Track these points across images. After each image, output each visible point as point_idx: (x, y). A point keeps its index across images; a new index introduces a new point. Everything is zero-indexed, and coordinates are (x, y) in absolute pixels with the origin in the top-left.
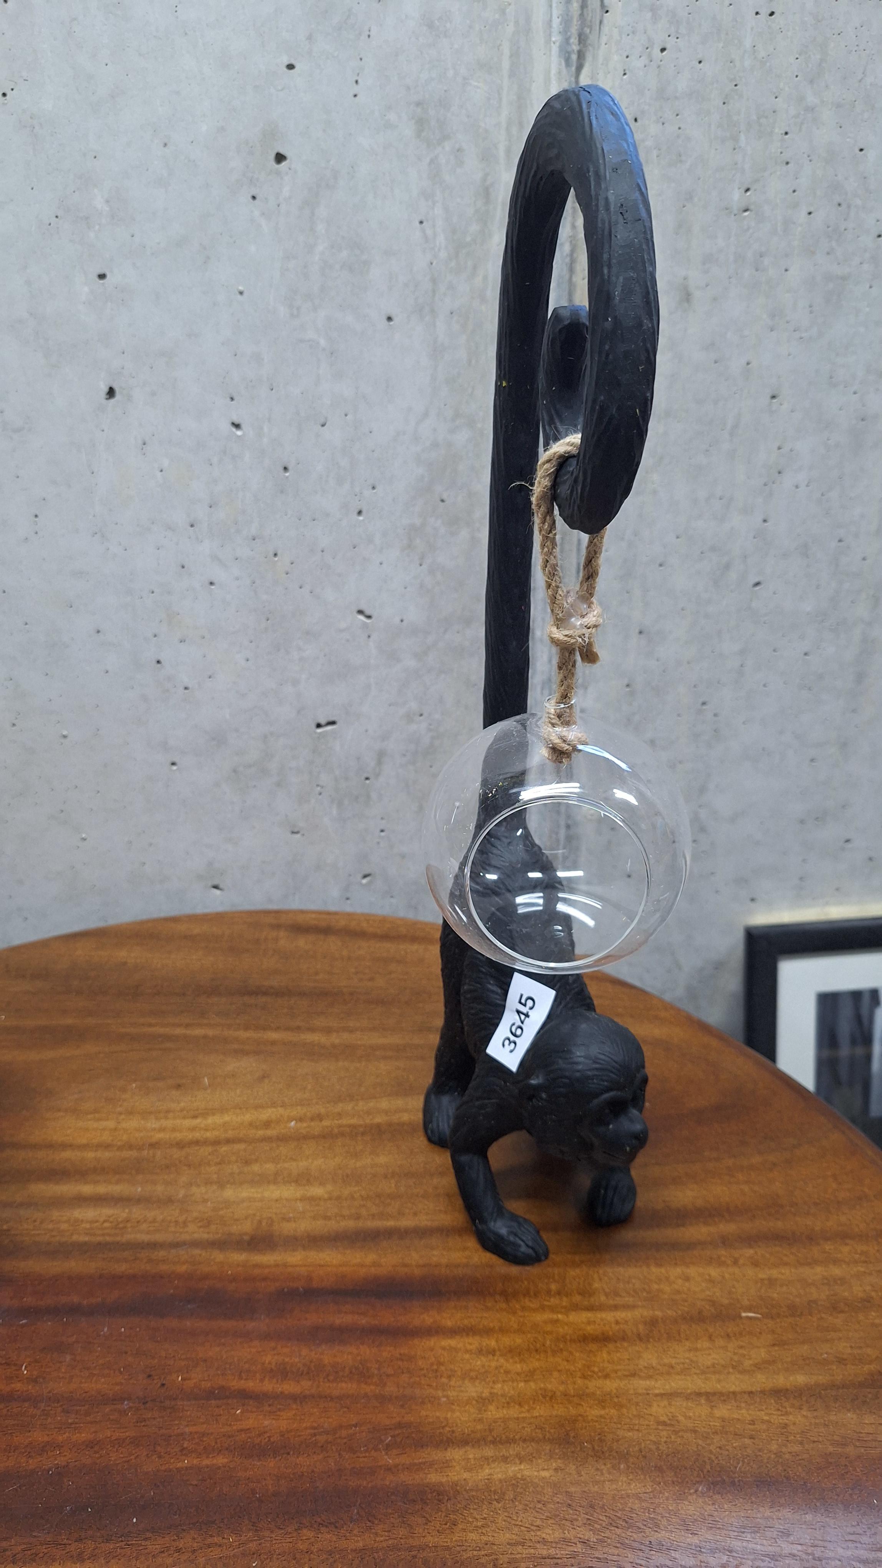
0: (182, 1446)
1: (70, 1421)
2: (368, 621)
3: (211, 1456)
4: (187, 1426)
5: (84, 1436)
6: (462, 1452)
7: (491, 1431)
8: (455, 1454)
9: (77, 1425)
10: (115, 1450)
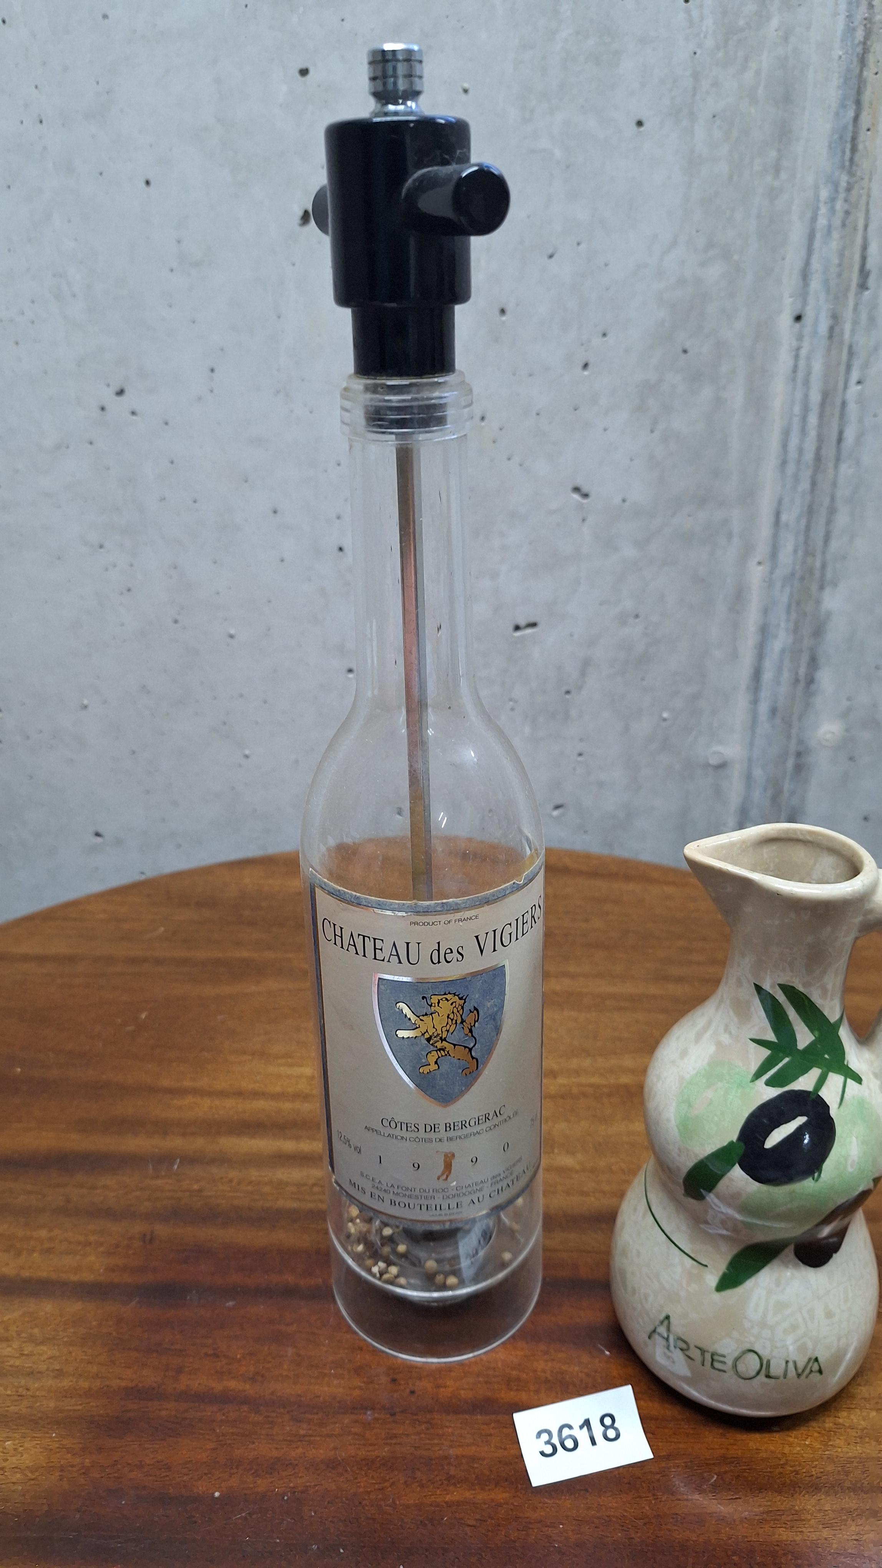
0: (448, 1474)
1: (302, 1432)
2: (585, 501)
3: (487, 1488)
4: (451, 1446)
5: (321, 1453)
6: (813, 1501)
7: (847, 1474)
8: (807, 1503)
9: (312, 1438)
10: (363, 1473)
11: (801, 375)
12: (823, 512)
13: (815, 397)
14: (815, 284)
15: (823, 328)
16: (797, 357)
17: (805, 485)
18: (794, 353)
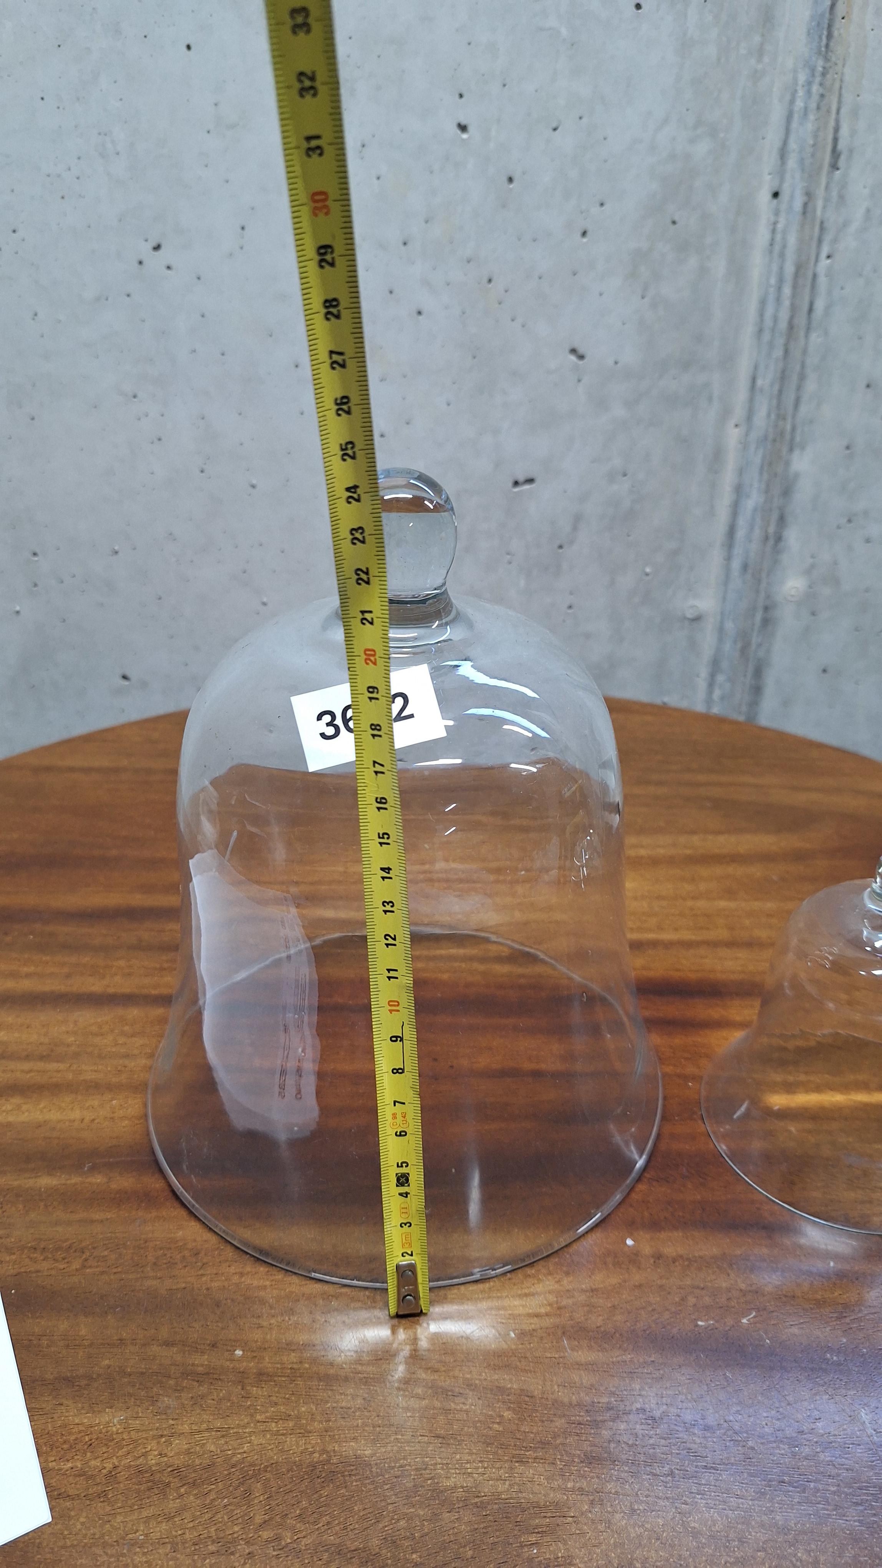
2: (581, 362)
11: (777, 248)
12: (795, 378)
13: (789, 269)
14: (792, 163)
15: (798, 205)
16: (774, 231)
17: (779, 353)
18: (771, 227)
